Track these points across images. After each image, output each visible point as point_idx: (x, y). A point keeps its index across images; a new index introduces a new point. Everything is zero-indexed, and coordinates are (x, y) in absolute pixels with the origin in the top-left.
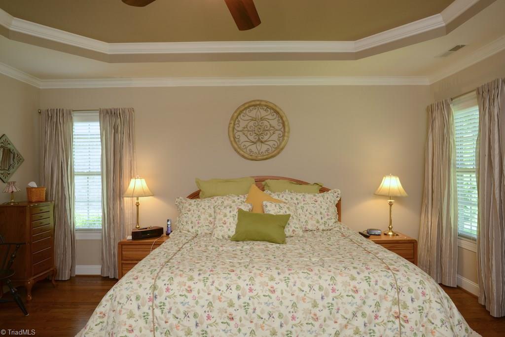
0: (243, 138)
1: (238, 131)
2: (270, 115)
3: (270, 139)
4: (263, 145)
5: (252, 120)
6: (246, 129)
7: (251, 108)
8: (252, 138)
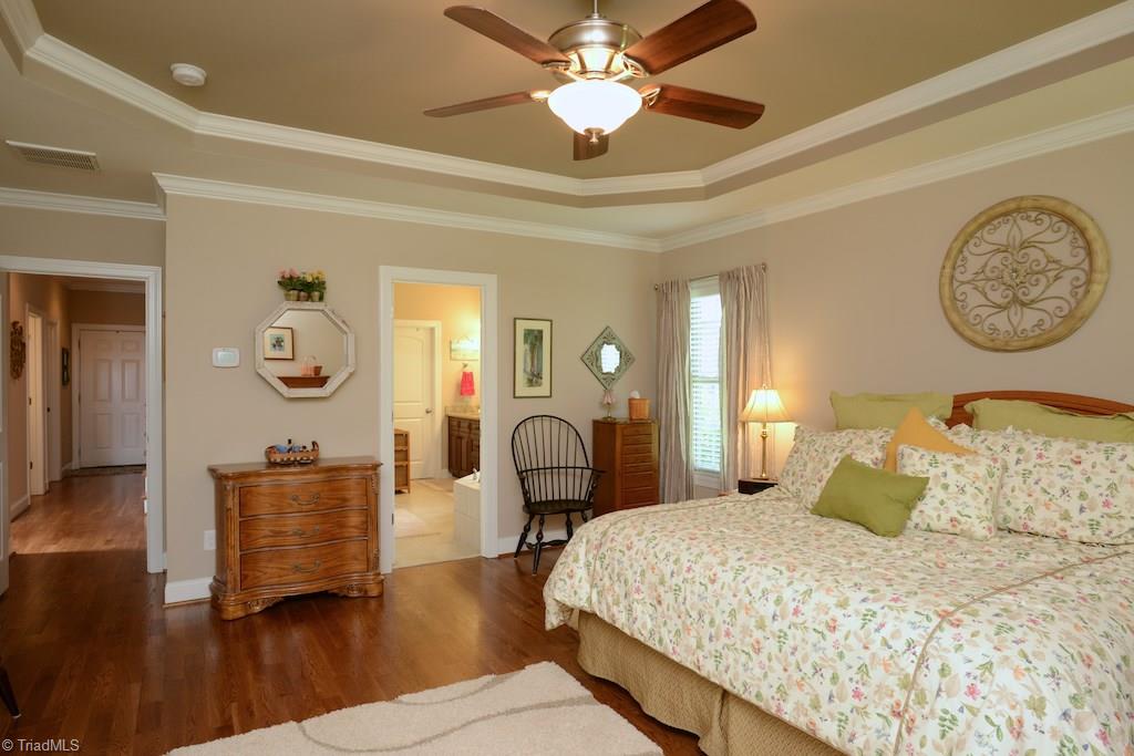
0: (974, 299)
1: (963, 283)
2: (1049, 232)
3: (1049, 293)
4: (1025, 309)
5: (998, 251)
6: (982, 276)
7: (995, 222)
8: (997, 297)
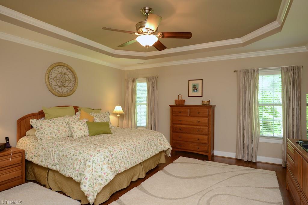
0: (54, 84)
1: (51, 79)
2: (69, 72)
3: (69, 85)
4: (65, 88)
5: (59, 73)
6: (56, 78)
7: (59, 66)
8: (59, 84)
